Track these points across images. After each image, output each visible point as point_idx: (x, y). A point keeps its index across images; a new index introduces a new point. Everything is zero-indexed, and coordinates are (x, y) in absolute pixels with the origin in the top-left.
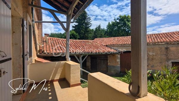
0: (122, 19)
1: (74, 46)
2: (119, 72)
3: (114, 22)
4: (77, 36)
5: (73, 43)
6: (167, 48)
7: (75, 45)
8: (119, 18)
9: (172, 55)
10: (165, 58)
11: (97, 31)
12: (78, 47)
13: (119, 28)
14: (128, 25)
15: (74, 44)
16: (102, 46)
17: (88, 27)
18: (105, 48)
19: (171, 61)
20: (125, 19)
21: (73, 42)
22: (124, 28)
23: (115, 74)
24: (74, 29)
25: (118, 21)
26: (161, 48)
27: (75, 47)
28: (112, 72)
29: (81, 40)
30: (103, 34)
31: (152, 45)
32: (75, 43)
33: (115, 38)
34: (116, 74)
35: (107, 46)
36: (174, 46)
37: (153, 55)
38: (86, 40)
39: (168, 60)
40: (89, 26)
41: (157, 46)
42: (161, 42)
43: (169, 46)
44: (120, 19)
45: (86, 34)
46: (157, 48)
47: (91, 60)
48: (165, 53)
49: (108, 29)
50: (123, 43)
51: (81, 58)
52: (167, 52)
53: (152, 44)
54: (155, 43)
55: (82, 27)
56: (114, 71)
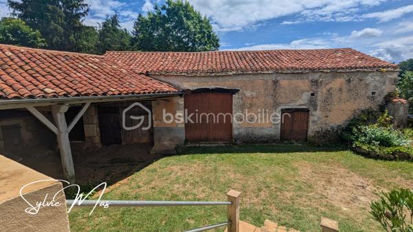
0: (173, 9)
1: (21, 71)
2: (182, 142)
3: (156, 14)
4: (35, 38)
5: (17, 60)
6: (275, 82)
7: (27, 67)
8: (167, 6)
9: (283, 95)
10: (271, 101)
11: (108, 32)
12: (44, 73)
13: (167, 31)
14: (188, 27)
15: (21, 64)
16: (134, 75)
17: (78, 16)
18: (144, 80)
19: (279, 109)
20: (182, 12)
21: (13, 56)
22: (177, 33)
23: (174, 147)
24: (18, 12)
25: (164, 13)
26: (267, 81)
27: (26, 74)
28: (166, 143)
29: (55, 52)
30: (127, 43)
31: (250, 74)
32: (24, 58)
33: (167, 53)
34: (176, 149)
35: (147, 74)
36: (286, 77)
37: (253, 98)
38: (77, 55)
39: (276, 105)
40: (82, 12)
41: (260, 77)
42: (267, 69)
43: (278, 78)
44: (168, 10)
45: (72, 37)
46: (259, 80)
47: (99, 119)
48: (272, 92)
49: (137, 32)
50: (190, 68)
51: (61, 118)
52: (275, 90)
53: (251, 72)
54: (257, 71)
55: (54, 12)
56: (170, 140)
